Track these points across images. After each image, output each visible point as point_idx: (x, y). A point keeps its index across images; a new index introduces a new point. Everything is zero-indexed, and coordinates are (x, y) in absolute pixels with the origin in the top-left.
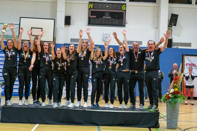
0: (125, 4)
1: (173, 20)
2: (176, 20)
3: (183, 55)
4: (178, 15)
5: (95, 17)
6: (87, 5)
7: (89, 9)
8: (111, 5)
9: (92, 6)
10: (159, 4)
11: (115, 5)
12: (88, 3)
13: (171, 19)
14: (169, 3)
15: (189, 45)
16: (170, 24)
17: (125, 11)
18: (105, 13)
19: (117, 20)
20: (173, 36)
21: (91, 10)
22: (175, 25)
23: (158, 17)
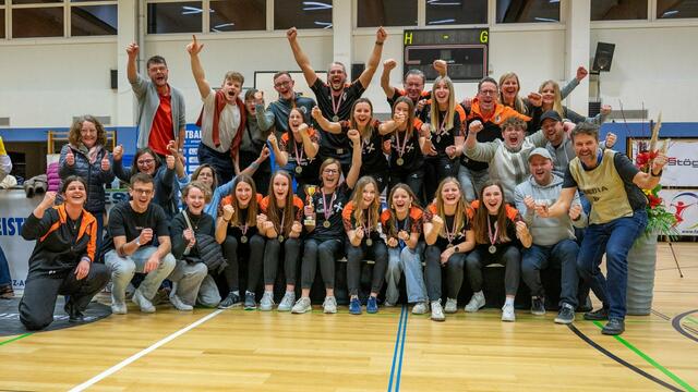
0: (487, 29)
1: (603, 56)
2: (610, 57)
3: (628, 139)
4: (614, 46)
5: (419, 62)
6: (401, 37)
7: (405, 46)
8: (454, 33)
9: (411, 38)
10: (568, 23)
11: (463, 33)
12: (402, 32)
13: (597, 55)
14: (592, 19)
15: (644, 114)
16: (594, 69)
17: (487, 44)
18: (442, 52)
19: (469, 68)
20: (601, 96)
21: (408, 48)
22: (607, 69)
23: (565, 53)
